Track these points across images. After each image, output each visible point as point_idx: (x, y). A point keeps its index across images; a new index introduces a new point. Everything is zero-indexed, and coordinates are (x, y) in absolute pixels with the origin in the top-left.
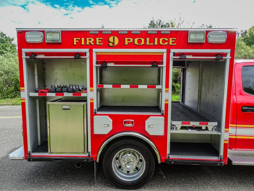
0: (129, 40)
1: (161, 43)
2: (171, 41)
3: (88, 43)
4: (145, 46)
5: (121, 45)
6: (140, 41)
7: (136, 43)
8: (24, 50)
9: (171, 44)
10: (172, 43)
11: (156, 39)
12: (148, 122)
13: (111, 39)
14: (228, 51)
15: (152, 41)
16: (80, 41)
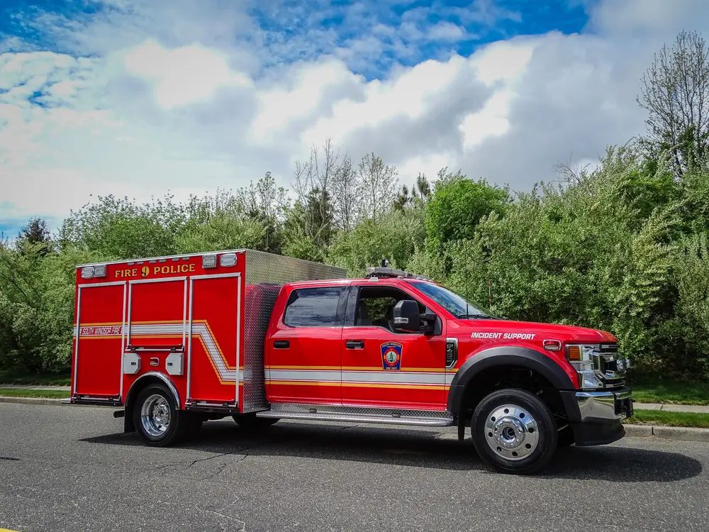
0: (157, 269)
1: (183, 270)
2: (191, 267)
3: (126, 276)
4: (170, 275)
5: (151, 276)
6: (166, 270)
7: (163, 272)
8: (80, 286)
9: (190, 270)
10: (192, 269)
11: (179, 266)
12: (168, 360)
13: (143, 270)
14: (238, 274)
15: (175, 269)
16: (120, 273)
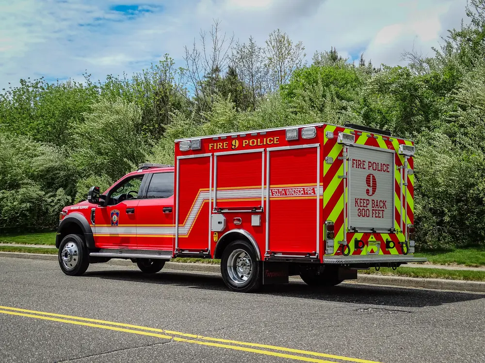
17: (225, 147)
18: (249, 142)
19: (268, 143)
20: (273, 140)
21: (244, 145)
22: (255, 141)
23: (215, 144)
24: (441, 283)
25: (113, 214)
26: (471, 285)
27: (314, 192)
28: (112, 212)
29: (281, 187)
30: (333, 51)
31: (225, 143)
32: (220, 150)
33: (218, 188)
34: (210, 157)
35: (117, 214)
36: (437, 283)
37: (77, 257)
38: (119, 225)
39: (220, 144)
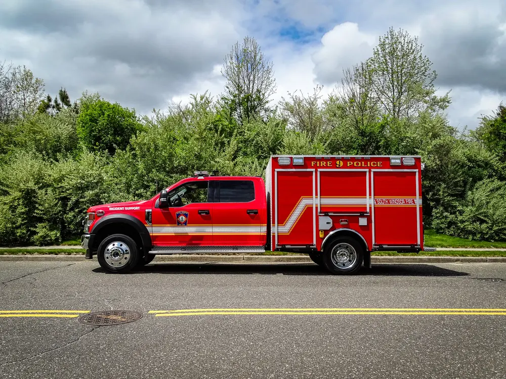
17: (328, 165)
18: (353, 163)
19: (372, 165)
20: (377, 164)
21: (348, 165)
22: (360, 163)
23: (318, 162)
24: (379, 259)
25: (179, 215)
26: (398, 259)
27: (414, 202)
28: (178, 213)
29: (385, 198)
30: (63, 90)
31: (328, 162)
32: (323, 167)
33: (322, 197)
34: (312, 172)
35: (186, 215)
36: (376, 259)
37: (128, 256)
38: (188, 225)
39: (323, 163)
